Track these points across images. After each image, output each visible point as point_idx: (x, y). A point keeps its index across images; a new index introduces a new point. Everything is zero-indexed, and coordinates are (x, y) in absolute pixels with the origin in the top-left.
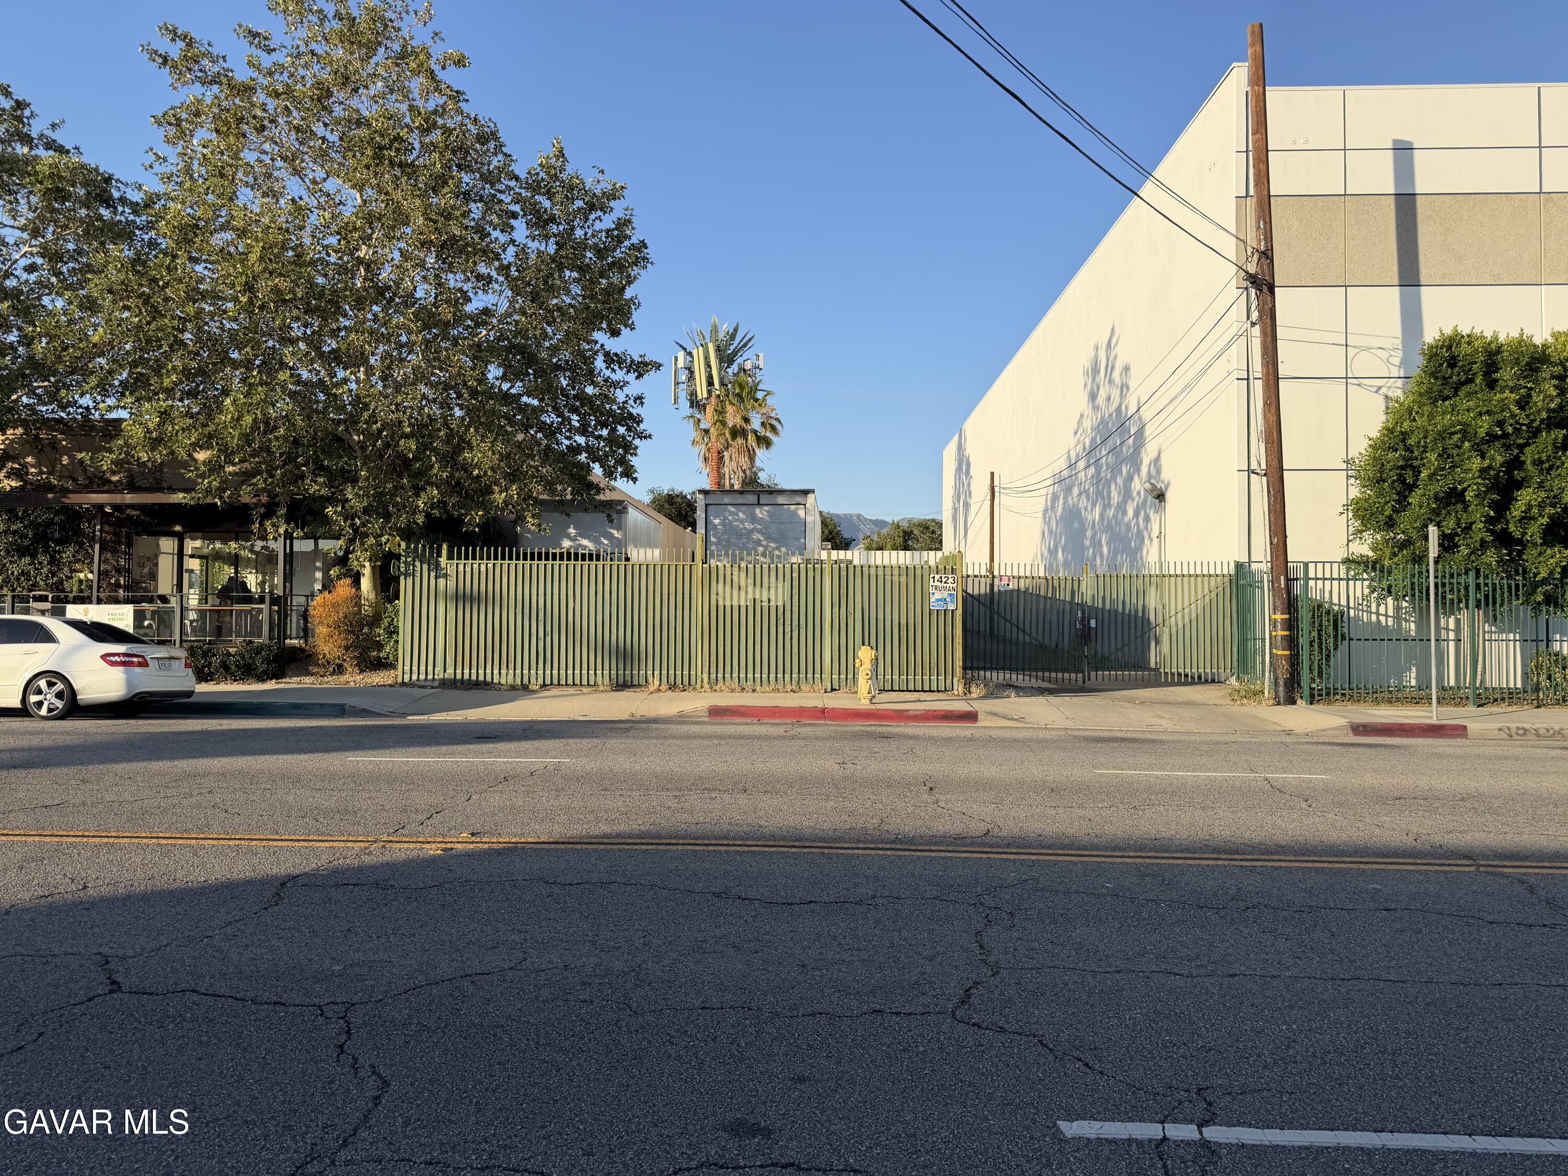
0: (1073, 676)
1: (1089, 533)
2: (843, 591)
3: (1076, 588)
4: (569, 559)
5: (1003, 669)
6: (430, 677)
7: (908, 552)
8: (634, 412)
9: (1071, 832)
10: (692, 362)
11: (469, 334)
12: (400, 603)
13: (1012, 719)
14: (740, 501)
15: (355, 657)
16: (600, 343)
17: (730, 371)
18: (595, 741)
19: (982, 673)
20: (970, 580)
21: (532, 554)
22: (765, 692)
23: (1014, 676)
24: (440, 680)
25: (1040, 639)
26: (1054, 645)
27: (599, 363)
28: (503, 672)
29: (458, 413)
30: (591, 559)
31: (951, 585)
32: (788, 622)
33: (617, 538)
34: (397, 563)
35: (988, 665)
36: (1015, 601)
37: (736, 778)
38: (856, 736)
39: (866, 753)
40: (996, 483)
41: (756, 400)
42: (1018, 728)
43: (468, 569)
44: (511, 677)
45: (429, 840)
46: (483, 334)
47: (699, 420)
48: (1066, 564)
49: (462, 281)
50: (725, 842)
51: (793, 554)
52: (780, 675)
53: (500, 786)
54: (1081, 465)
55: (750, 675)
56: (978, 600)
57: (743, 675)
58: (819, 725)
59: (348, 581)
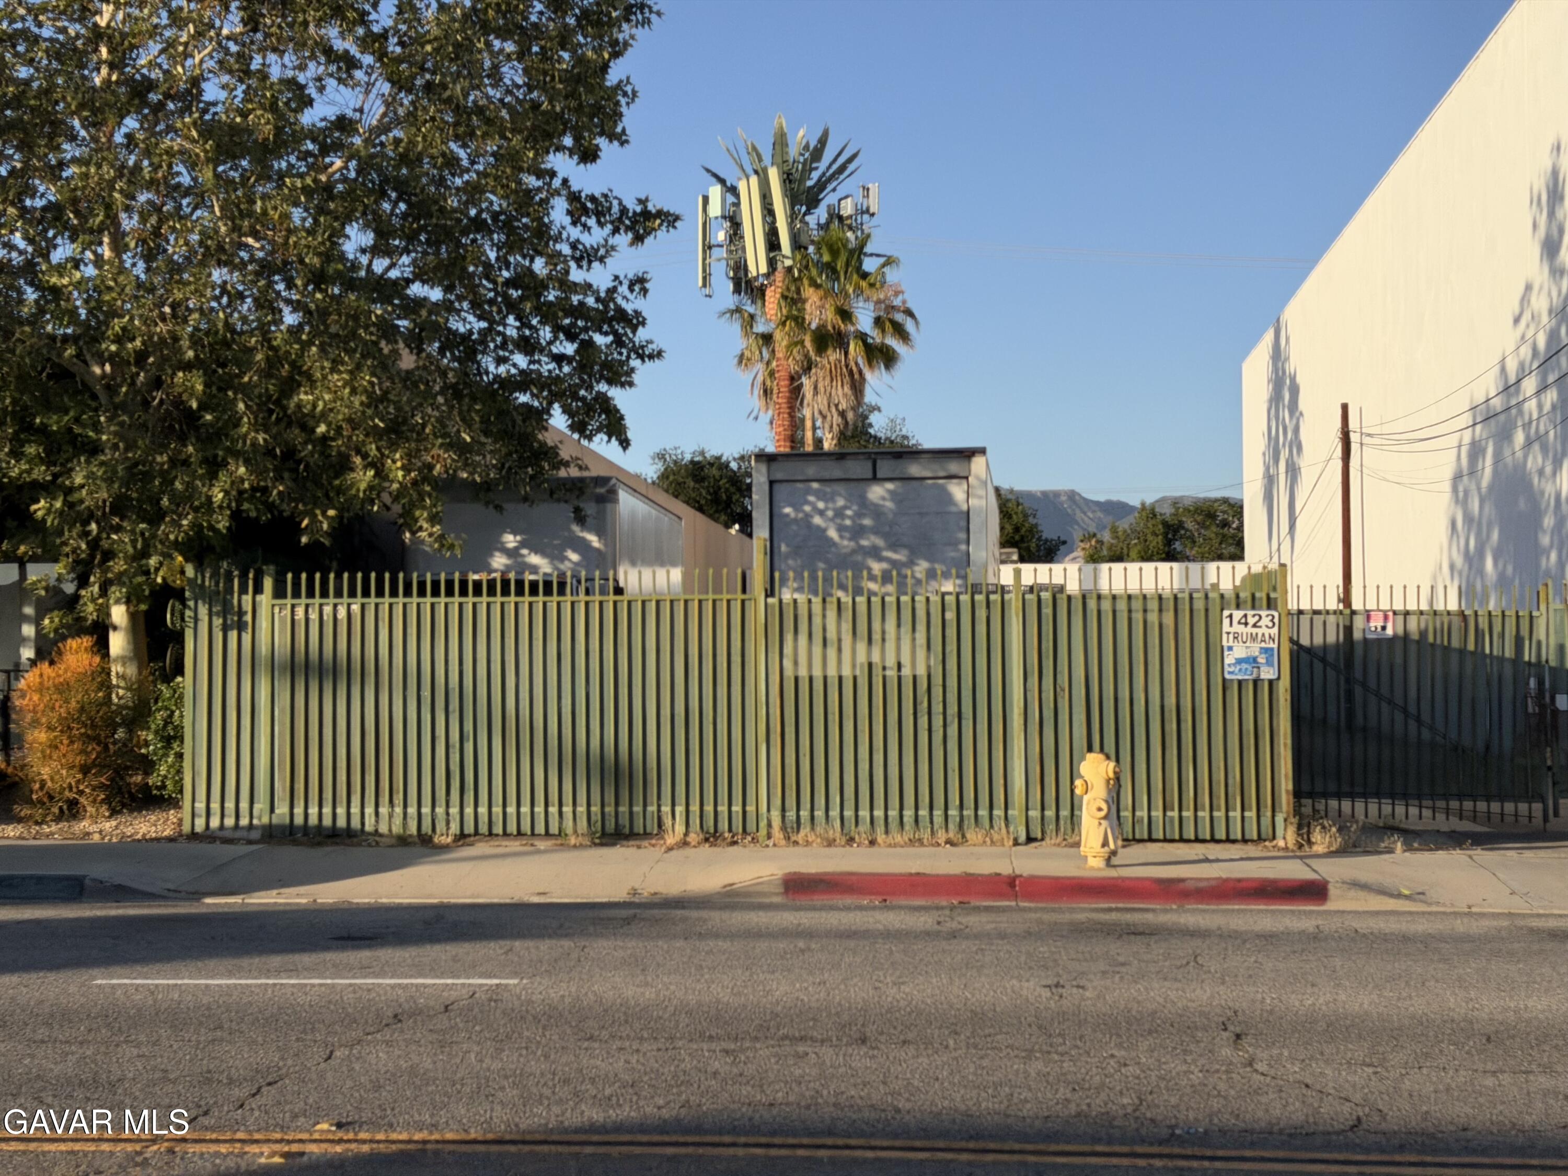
0: (1523, 807)
1: (1548, 521)
2: (1048, 645)
3: (1525, 632)
4: (506, 592)
5: (1378, 795)
6: (244, 822)
7: (1175, 565)
8: (629, 308)
9: (1529, 1120)
10: (737, 205)
11: (310, 167)
12: (185, 682)
13: (1399, 896)
14: (838, 474)
15: (102, 787)
16: (561, 175)
17: (811, 220)
18: (567, 943)
19: (1333, 803)
20: (1305, 620)
21: (436, 584)
22: (895, 846)
23: (1400, 810)
24: (264, 827)
25: (1453, 735)
26: (1480, 745)
27: (558, 213)
28: (383, 810)
29: (290, 318)
30: (548, 591)
31: (1267, 632)
32: (938, 708)
33: (598, 550)
34: (178, 606)
35: (1346, 788)
36: (1399, 660)
37: (845, 1017)
38: (1080, 931)
39: (1102, 966)
40: (1353, 424)
41: (865, 276)
42: (1411, 913)
43: (314, 616)
44: (398, 821)
45: (257, 1136)
46: (335, 167)
47: (752, 317)
48: (1503, 582)
49: (294, 68)
50: (829, 1141)
51: (946, 575)
52: (924, 812)
53: (387, 1033)
54: (1530, 385)
55: (864, 813)
56: (1323, 660)
57: (849, 813)
58: (1003, 910)
59: (87, 641)
